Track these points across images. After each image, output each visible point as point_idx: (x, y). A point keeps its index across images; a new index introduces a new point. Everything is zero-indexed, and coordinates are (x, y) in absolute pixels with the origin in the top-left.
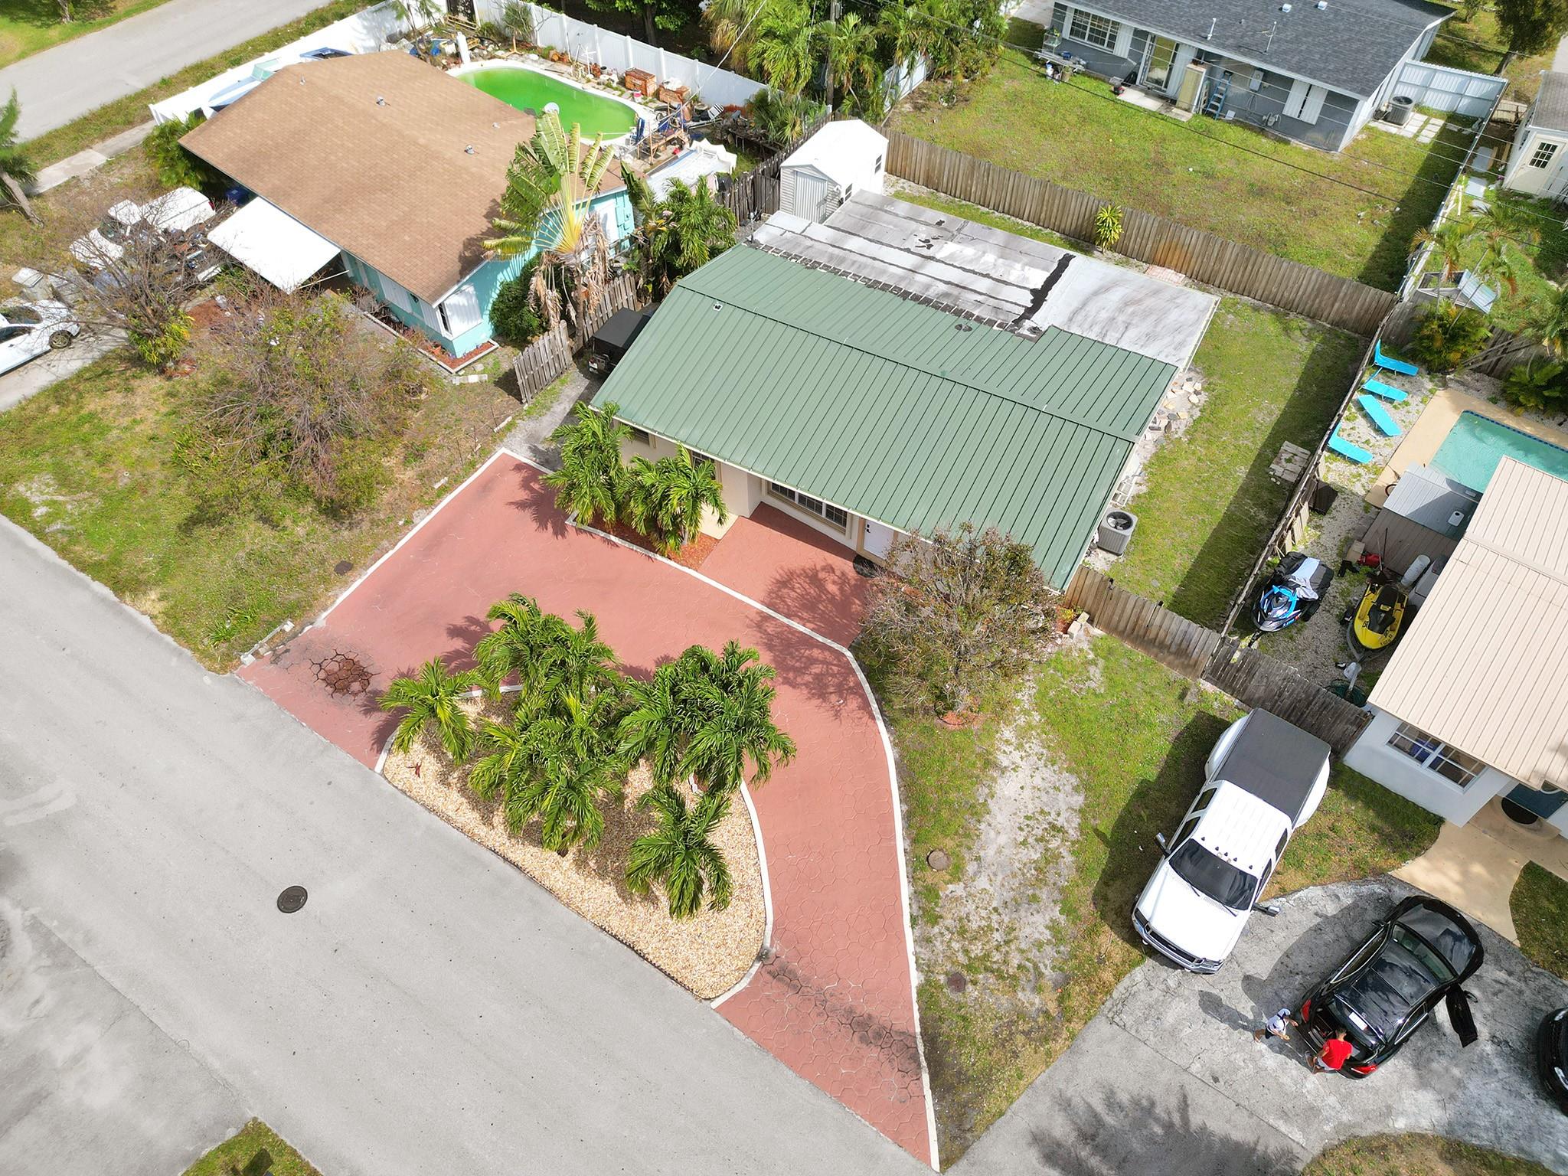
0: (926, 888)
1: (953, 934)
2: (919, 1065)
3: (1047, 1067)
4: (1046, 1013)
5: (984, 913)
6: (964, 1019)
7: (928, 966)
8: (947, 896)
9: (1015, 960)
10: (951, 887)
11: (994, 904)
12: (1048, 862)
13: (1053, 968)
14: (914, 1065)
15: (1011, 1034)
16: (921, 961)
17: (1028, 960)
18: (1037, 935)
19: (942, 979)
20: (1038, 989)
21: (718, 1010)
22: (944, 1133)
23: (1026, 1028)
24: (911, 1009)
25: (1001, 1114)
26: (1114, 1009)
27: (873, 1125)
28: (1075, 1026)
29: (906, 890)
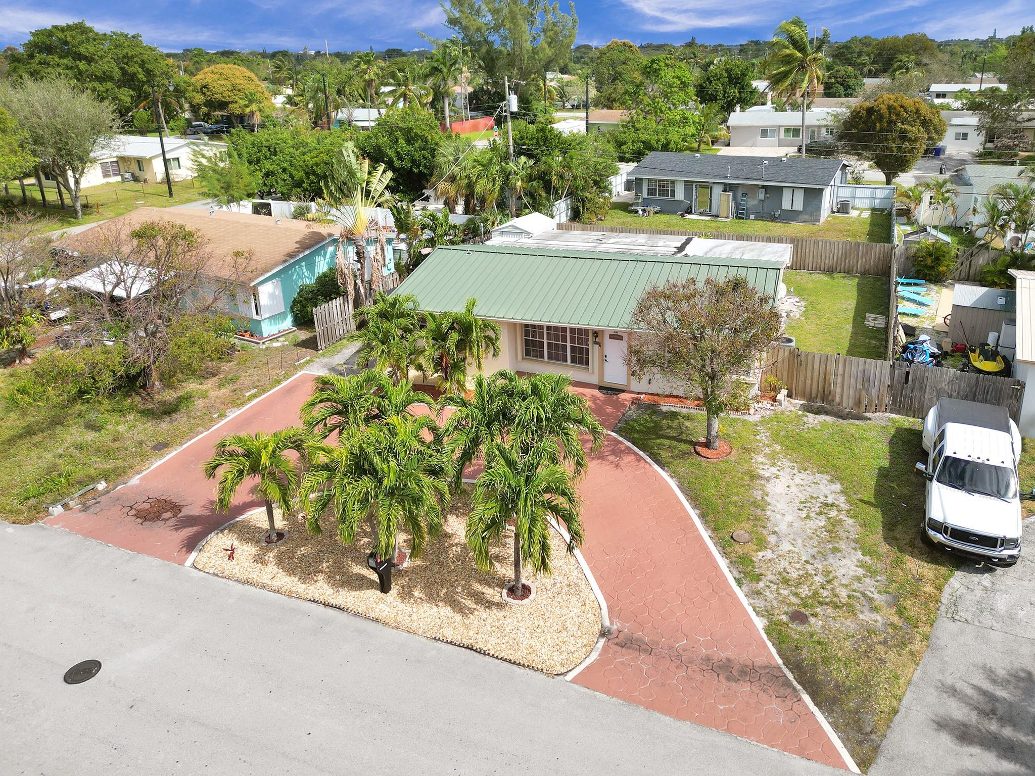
0: (739, 557)
1: (778, 584)
2: (794, 689)
3: (917, 665)
4: (892, 625)
5: (798, 566)
6: (819, 643)
7: (767, 611)
8: (760, 560)
9: (843, 593)
10: (761, 554)
11: (804, 558)
12: (834, 526)
13: (879, 592)
14: (789, 690)
15: (870, 646)
16: (758, 609)
17: (854, 591)
18: (852, 573)
19: (784, 618)
20: (874, 609)
21: (574, 681)
22: (848, 739)
23: (881, 639)
24: (766, 646)
25: (895, 711)
26: (950, 611)
27: (773, 746)
28: (924, 629)
29: (723, 563)
